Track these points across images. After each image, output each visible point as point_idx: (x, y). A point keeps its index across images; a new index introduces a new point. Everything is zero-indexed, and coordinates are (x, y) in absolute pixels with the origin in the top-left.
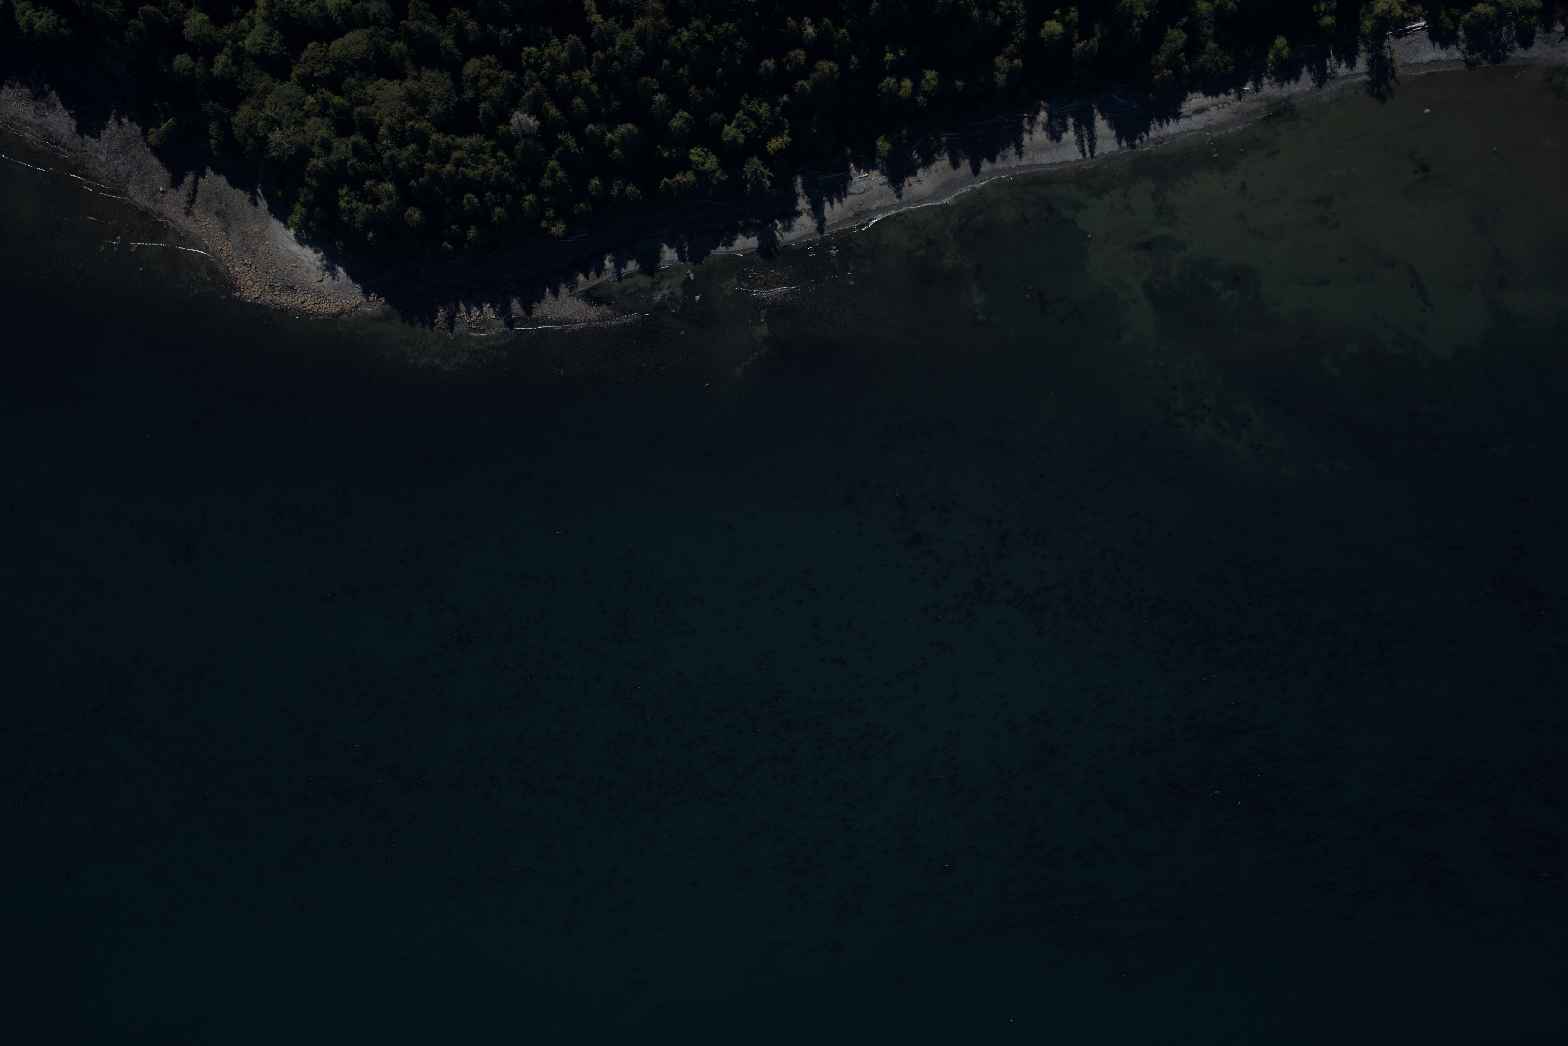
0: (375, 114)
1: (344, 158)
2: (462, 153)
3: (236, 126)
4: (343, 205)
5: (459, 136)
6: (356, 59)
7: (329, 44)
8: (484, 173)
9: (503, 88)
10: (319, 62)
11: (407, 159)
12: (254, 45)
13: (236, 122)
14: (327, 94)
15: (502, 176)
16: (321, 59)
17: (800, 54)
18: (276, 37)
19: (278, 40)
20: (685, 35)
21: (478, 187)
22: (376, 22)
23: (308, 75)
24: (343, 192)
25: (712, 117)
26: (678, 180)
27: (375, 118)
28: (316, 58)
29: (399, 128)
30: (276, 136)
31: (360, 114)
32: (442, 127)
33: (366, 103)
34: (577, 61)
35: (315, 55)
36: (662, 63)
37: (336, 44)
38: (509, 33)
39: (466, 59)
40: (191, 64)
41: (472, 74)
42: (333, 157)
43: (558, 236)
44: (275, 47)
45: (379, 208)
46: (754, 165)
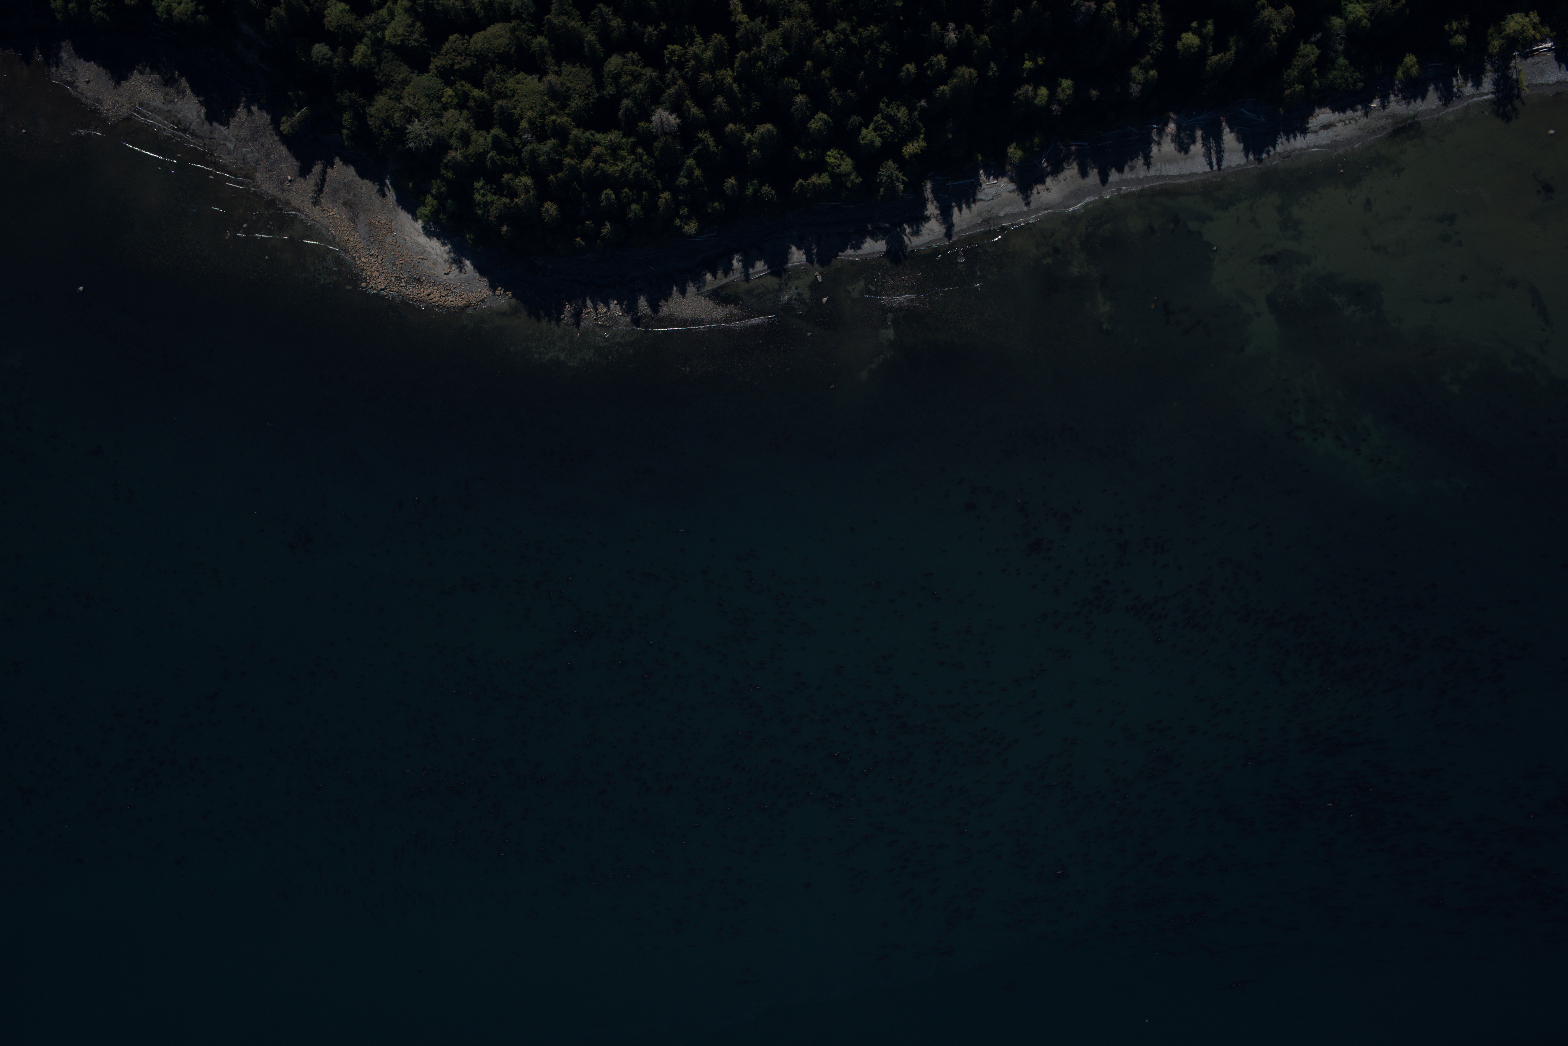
0: (515, 108)
1: (482, 151)
2: (602, 149)
3: (371, 116)
4: (478, 198)
5: (598, 132)
6: (499, 52)
7: (471, 37)
8: (623, 169)
9: (645, 85)
10: (460, 54)
11: (548, 154)
12: (394, 36)
13: (372, 113)
14: (467, 86)
15: (641, 172)
16: (463, 51)
17: (941, 59)
18: (418, 28)
19: (419, 31)
20: (830, 37)
21: (616, 183)
22: (518, 16)
23: (448, 67)
24: (478, 185)
25: (852, 120)
26: (814, 182)
27: (515, 112)
28: (457, 50)
29: (539, 122)
30: (415, 127)
31: (501, 107)
32: (581, 121)
33: (504, 96)
34: (723, 60)
35: (456, 47)
36: (805, 65)
37: (478, 37)
38: (654, 30)
39: (608, 55)
40: (330, 54)
41: (615, 70)
42: (471, 149)
43: (691, 234)
44: (416, 38)
45: (516, 202)
46: (889, 169)
